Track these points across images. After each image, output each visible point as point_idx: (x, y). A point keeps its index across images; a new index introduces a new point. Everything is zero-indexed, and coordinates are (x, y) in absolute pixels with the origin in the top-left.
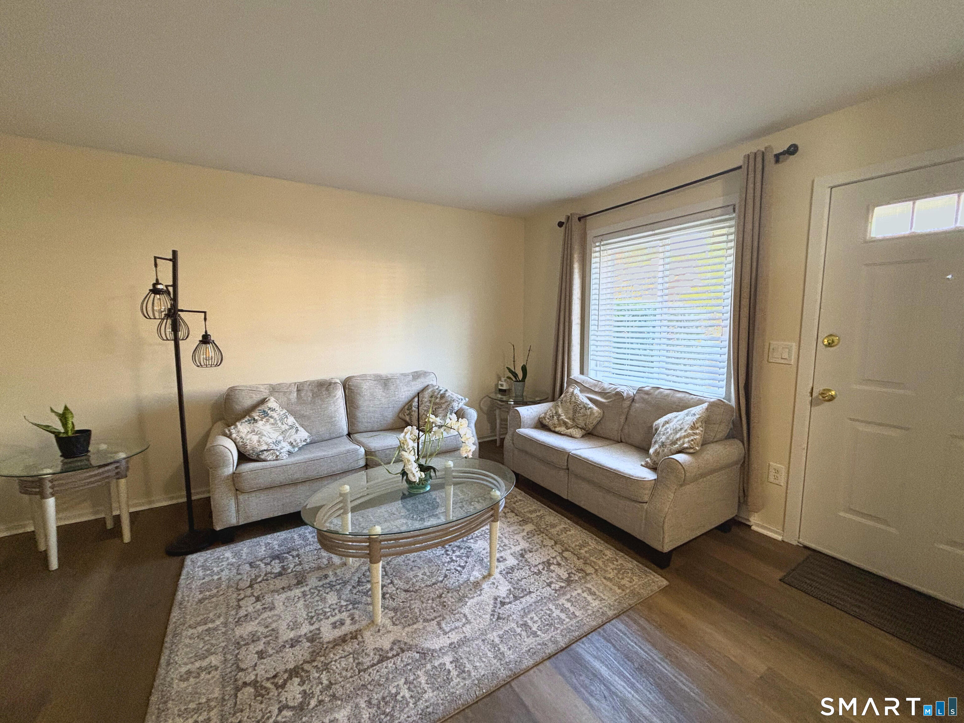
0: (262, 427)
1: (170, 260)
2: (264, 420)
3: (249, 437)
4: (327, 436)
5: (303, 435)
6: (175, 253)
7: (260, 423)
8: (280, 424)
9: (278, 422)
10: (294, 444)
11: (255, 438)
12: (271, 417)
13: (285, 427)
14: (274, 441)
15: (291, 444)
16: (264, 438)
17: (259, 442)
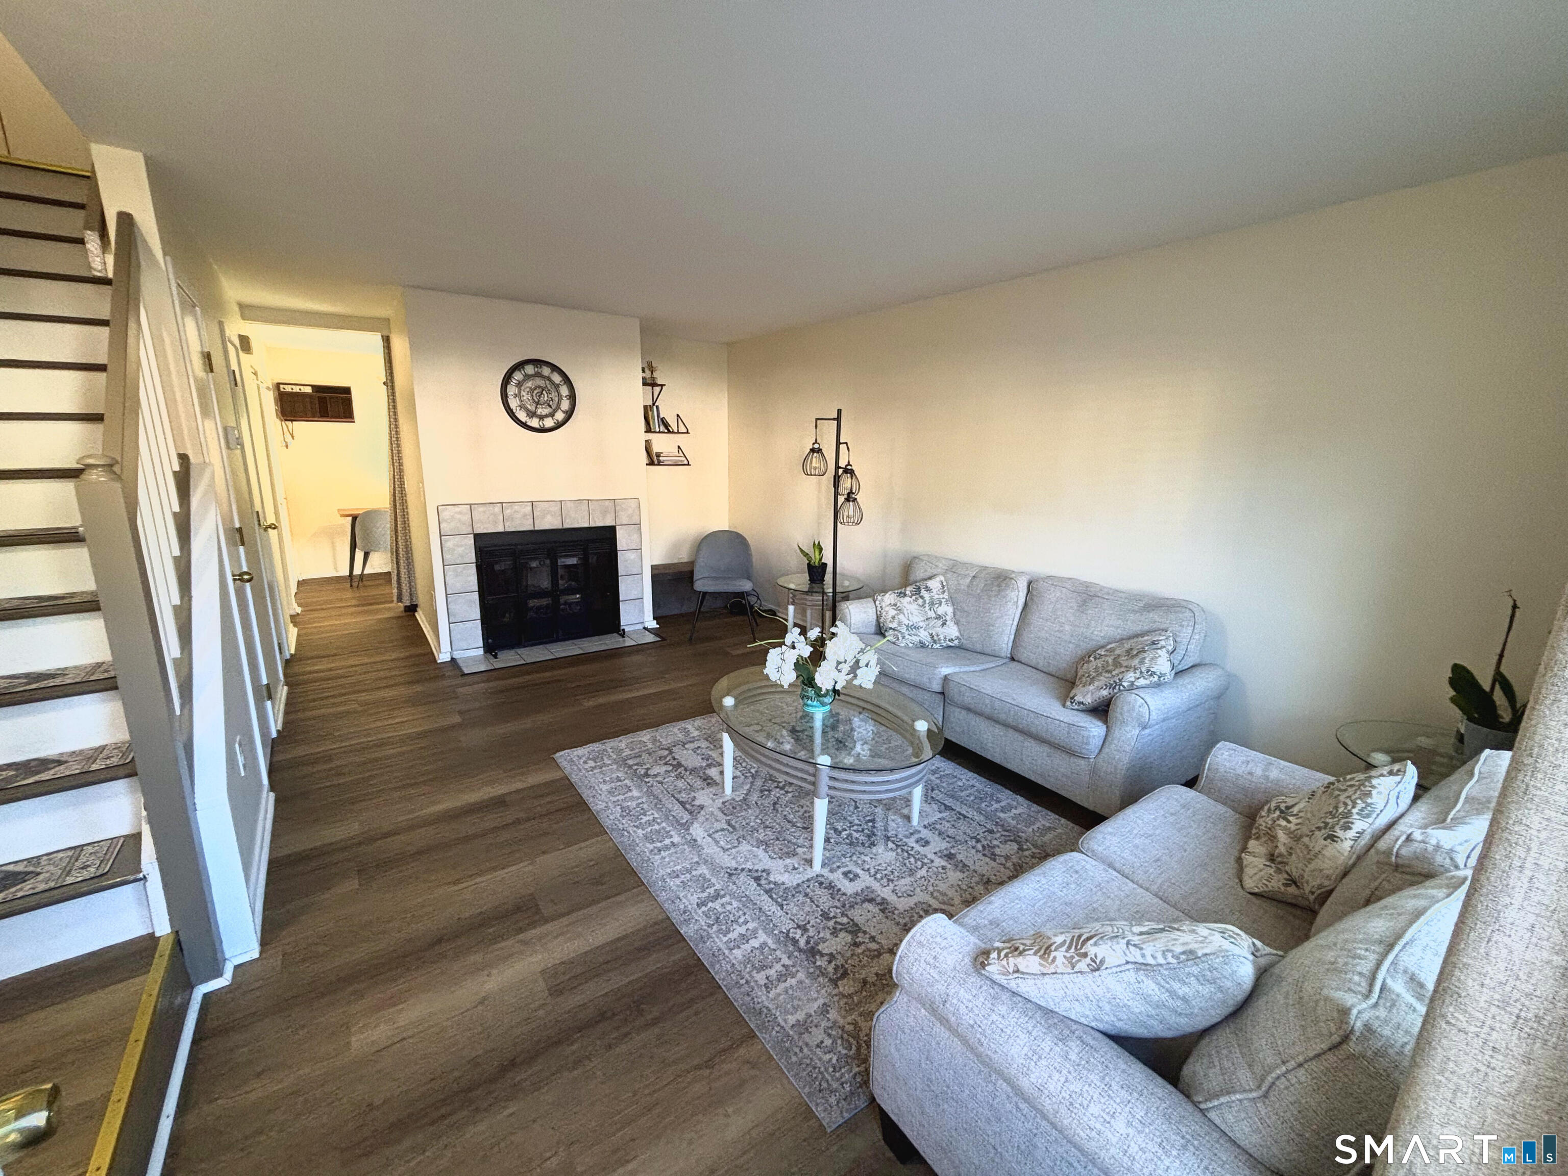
0: (905, 604)
1: (834, 419)
2: (914, 597)
3: (887, 609)
4: (978, 647)
5: (952, 631)
6: (839, 411)
7: (907, 599)
8: (927, 608)
9: (927, 605)
10: (935, 638)
11: (892, 612)
12: (922, 597)
13: (931, 614)
14: (911, 624)
15: (932, 636)
16: (901, 616)
17: (893, 618)
